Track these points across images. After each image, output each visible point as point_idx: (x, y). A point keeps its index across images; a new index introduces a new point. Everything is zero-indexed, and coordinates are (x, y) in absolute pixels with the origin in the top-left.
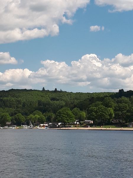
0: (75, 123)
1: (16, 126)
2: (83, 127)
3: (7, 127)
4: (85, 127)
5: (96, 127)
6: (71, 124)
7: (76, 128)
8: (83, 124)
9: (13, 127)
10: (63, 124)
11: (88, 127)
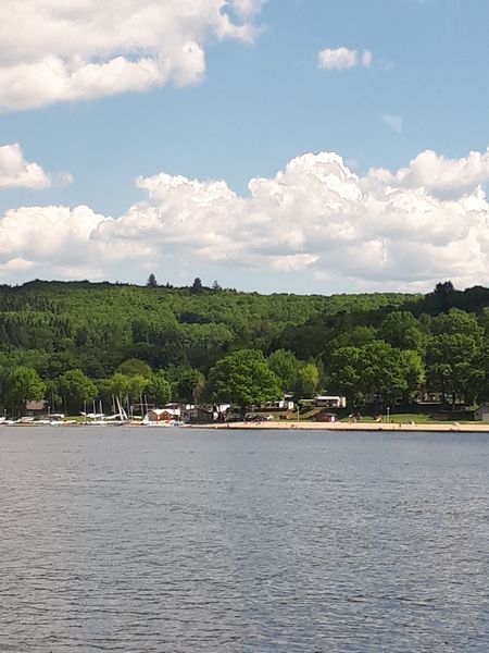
0: (281, 406)
1: (62, 416)
2: (310, 419)
3: (28, 419)
4: (318, 418)
5: (359, 421)
6: (265, 410)
7: (283, 424)
8: (309, 409)
9: (51, 419)
10: (236, 411)
11: (328, 420)
